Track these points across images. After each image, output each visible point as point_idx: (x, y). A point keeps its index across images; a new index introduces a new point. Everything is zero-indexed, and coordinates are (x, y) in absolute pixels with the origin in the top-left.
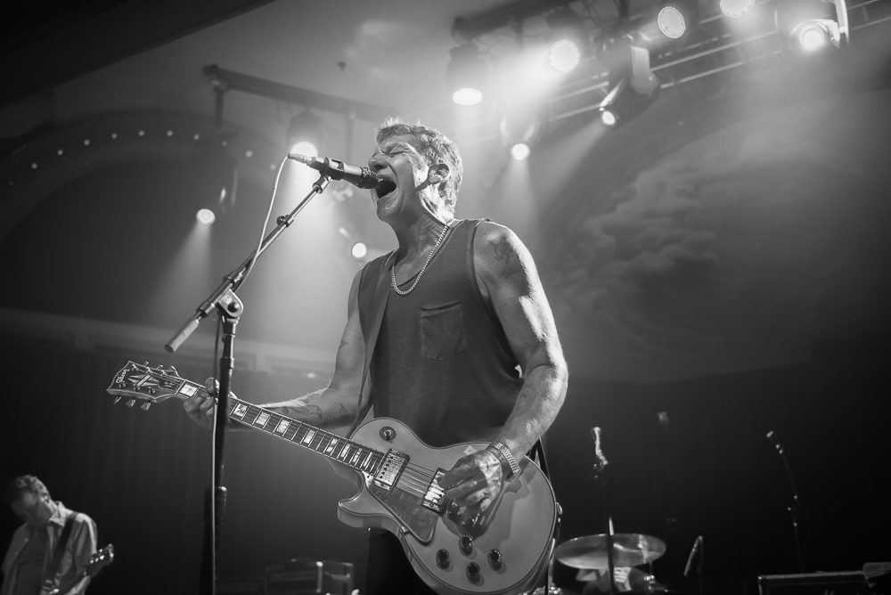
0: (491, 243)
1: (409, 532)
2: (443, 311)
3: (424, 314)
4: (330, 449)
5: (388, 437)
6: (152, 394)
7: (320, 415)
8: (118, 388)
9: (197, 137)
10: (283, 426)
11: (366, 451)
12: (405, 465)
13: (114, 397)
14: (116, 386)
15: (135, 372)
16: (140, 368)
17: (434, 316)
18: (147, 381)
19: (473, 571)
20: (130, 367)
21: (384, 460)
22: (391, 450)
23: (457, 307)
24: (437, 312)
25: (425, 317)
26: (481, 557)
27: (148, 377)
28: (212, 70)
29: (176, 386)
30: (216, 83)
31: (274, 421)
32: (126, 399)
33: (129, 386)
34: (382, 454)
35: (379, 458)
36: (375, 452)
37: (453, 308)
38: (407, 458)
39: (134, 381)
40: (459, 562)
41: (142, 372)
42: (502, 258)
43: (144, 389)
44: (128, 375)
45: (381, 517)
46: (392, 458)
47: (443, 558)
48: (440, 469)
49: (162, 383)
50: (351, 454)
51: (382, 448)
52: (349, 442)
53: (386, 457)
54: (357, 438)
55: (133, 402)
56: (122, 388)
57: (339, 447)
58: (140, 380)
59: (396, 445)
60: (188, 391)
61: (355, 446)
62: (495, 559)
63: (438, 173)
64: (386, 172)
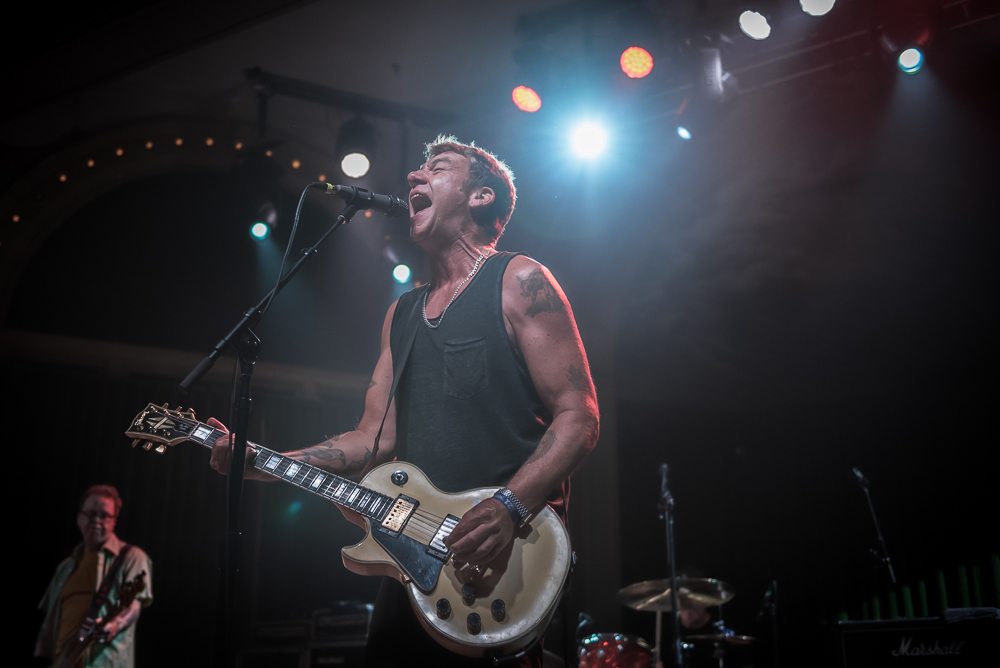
0: (519, 279)
1: (411, 580)
2: (466, 347)
3: (448, 349)
4: (338, 494)
5: (399, 480)
6: (167, 437)
7: (344, 461)
8: (136, 431)
9: (239, 146)
10: (293, 470)
11: (375, 495)
12: (414, 510)
13: (133, 439)
14: (135, 429)
15: (155, 415)
16: (159, 410)
17: (457, 352)
18: (164, 424)
19: (474, 621)
20: (150, 409)
21: (392, 506)
22: (401, 495)
23: (481, 343)
24: (460, 348)
25: (449, 353)
26: (484, 609)
27: (165, 419)
28: (255, 73)
29: (190, 428)
30: (259, 87)
31: (286, 463)
32: (144, 441)
33: (147, 428)
34: (391, 499)
35: (388, 502)
36: (384, 498)
37: (476, 345)
38: (417, 504)
39: (152, 424)
40: (461, 612)
41: (161, 414)
42: (528, 295)
43: (160, 432)
44: (146, 418)
45: (384, 565)
46: (400, 503)
47: (444, 607)
48: (449, 516)
49: (177, 424)
50: (360, 497)
51: (391, 491)
52: (359, 487)
53: (395, 502)
54: (366, 483)
55: (150, 445)
56: (140, 431)
57: (350, 489)
58: (157, 422)
59: (406, 490)
60: (201, 433)
61: (364, 491)
62: (498, 609)
63: (482, 198)
64: (423, 189)
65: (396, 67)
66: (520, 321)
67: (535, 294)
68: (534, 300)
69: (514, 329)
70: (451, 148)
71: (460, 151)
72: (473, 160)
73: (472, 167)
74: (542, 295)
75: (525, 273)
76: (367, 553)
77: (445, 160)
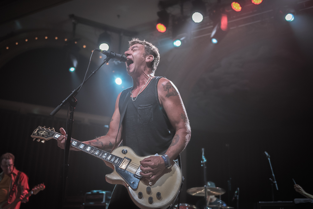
0: (163, 85)
1: (129, 186)
2: (146, 107)
3: (139, 108)
4: (104, 157)
5: (124, 152)
6: (45, 137)
7: (103, 145)
8: (34, 135)
9: (66, 40)
10: (89, 149)
11: (116, 157)
12: (130, 162)
13: (33, 138)
14: (34, 134)
15: (41, 130)
16: (42, 128)
17: (143, 109)
18: (44, 133)
19: (151, 201)
20: (39, 128)
21: (122, 161)
22: (125, 157)
23: (151, 106)
24: (143, 108)
26: (154, 195)
27: (44, 131)
28: (72, 16)
29: (53, 135)
30: (73, 21)
31: (86, 146)
32: (37, 139)
33: (38, 134)
34: (122, 159)
35: (121, 160)
36: (120, 158)
37: (149, 107)
38: (131, 160)
39: (40, 133)
40: (146, 196)
41: (43, 130)
42: (166, 90)
43: (43, 136)
44: (38, 131)
45: (120, 181)
46: (125, 160)
47: (140, 195)
49: (49, 133)
50: (111, 158)
51: (122, 156)
52: (111, 154)
53: (123, 160)
54: (114, 153)
55: (39, 140)
56: (36, 135)
57: (108, 155)
58: (42, 132)
59: (127, 156)
60: (57, 136)
61: (113, 156)
62: (159, 196)
63: (149, 58)
64: (130, 57)
65: (119, 16)
66: (164, 99)
67: (168, 90)
68: (168, 92)
70: (138, 43)
71: (141, 43)
72: (146, 46)
73: (146, 48)
74: (171, 90)
75: (164, 83)
76: (114, 177)
77: (137, 47)
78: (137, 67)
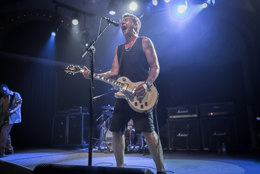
0: (146, 41)
1: (129, 99)
2: (135, 54)
4: (113, 83)
5: (124, 80)
7: (110, 76)
8: (67, 70)
10: (103, 78)
11: (120, 83)
12: (128, 86)
13: (66, 72)
15: (70, 67)
19: (142, 106)
20: (69, 66)
23: (138, 53)
24: (134, 54)
25: (131, 55)
26: (143, 104)
27: (73, 68)
29: (80, 69)
31: (101, 77)
33: (70, 70)
35: (123, 84)
37: (137, 54)
38: (128, 85)
40: (139, 105)
41: (72, 67)
42: (147, 44)
43: (73, 71)
44: (69, 68)
45: (123, 96)
46: (125, 84)
47: (136, 104)
48: (135, 87)
49: (76, 69)
50: (117, 84)
51: (123, 82)
54: (118, 80)
55: (70, 73)
57: (115, 82)
59: (126, 82)
60: (82, 71)
61: (118, 82)
62: (146, 104)
63: (136, 26)
64: (125, 25)
67: (149, 44)
69: (144, 51)
71: (130, 16)
72: (133, 18)
77: (128, 19)
78: (129, 31)
